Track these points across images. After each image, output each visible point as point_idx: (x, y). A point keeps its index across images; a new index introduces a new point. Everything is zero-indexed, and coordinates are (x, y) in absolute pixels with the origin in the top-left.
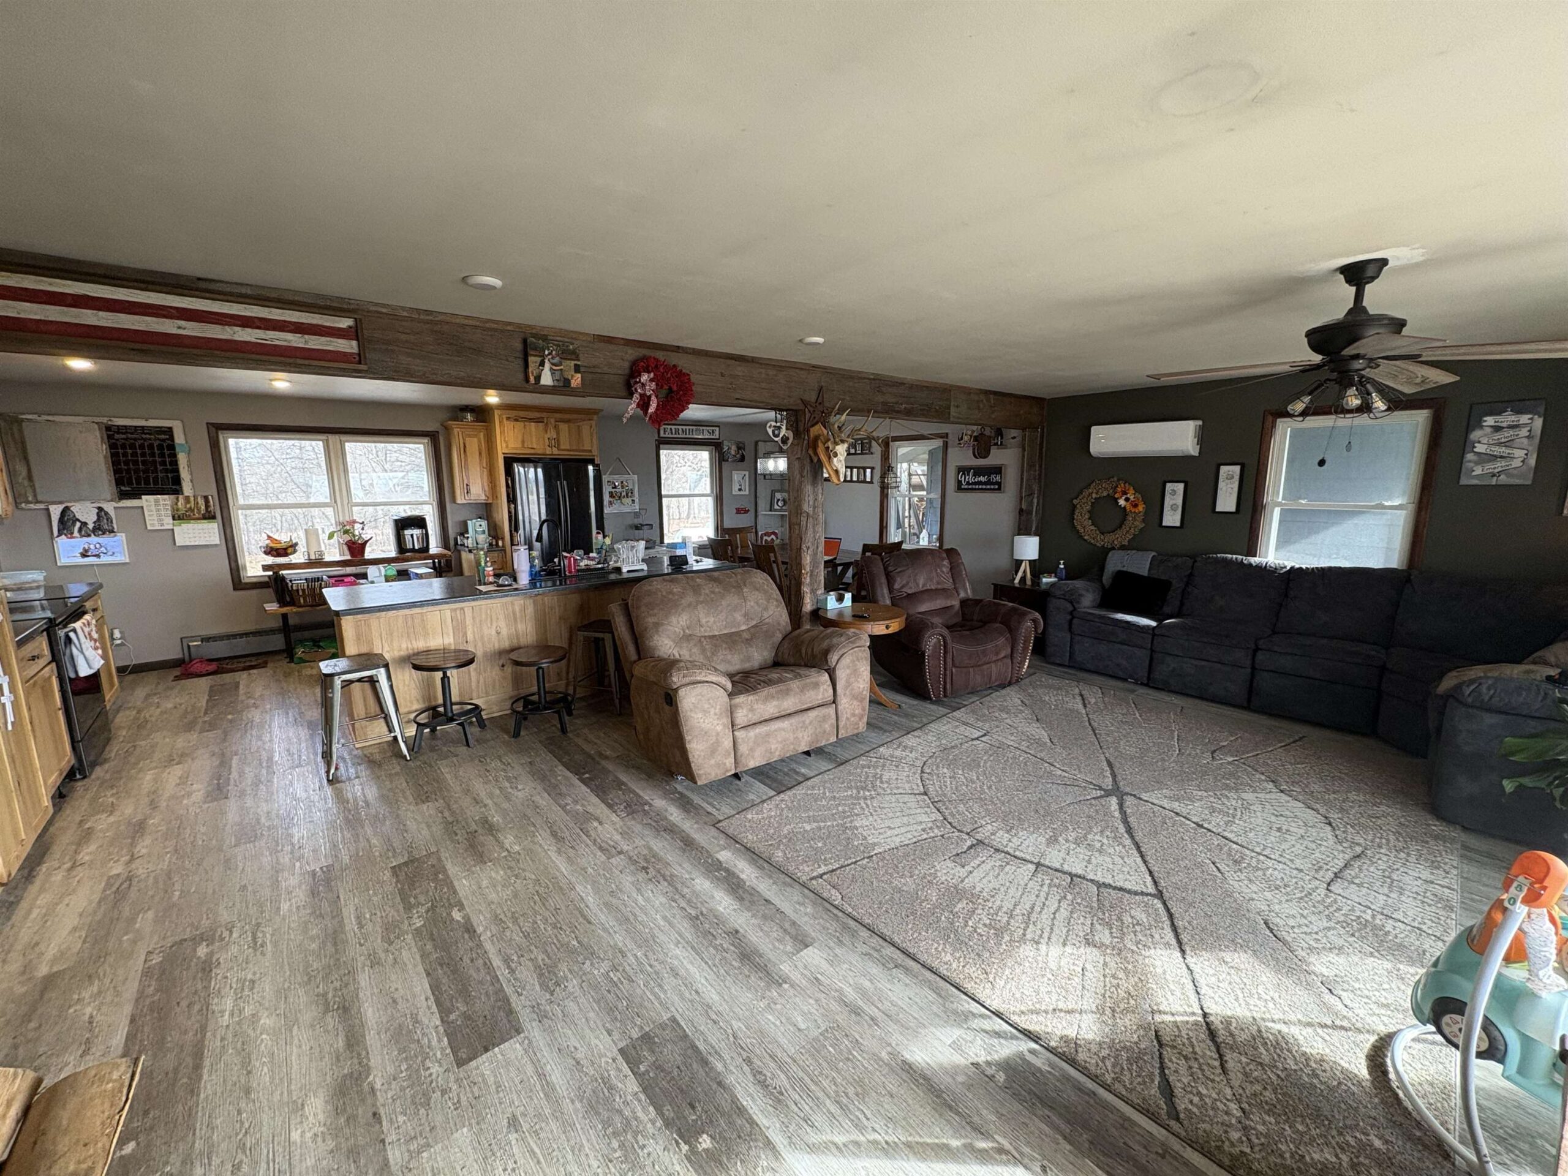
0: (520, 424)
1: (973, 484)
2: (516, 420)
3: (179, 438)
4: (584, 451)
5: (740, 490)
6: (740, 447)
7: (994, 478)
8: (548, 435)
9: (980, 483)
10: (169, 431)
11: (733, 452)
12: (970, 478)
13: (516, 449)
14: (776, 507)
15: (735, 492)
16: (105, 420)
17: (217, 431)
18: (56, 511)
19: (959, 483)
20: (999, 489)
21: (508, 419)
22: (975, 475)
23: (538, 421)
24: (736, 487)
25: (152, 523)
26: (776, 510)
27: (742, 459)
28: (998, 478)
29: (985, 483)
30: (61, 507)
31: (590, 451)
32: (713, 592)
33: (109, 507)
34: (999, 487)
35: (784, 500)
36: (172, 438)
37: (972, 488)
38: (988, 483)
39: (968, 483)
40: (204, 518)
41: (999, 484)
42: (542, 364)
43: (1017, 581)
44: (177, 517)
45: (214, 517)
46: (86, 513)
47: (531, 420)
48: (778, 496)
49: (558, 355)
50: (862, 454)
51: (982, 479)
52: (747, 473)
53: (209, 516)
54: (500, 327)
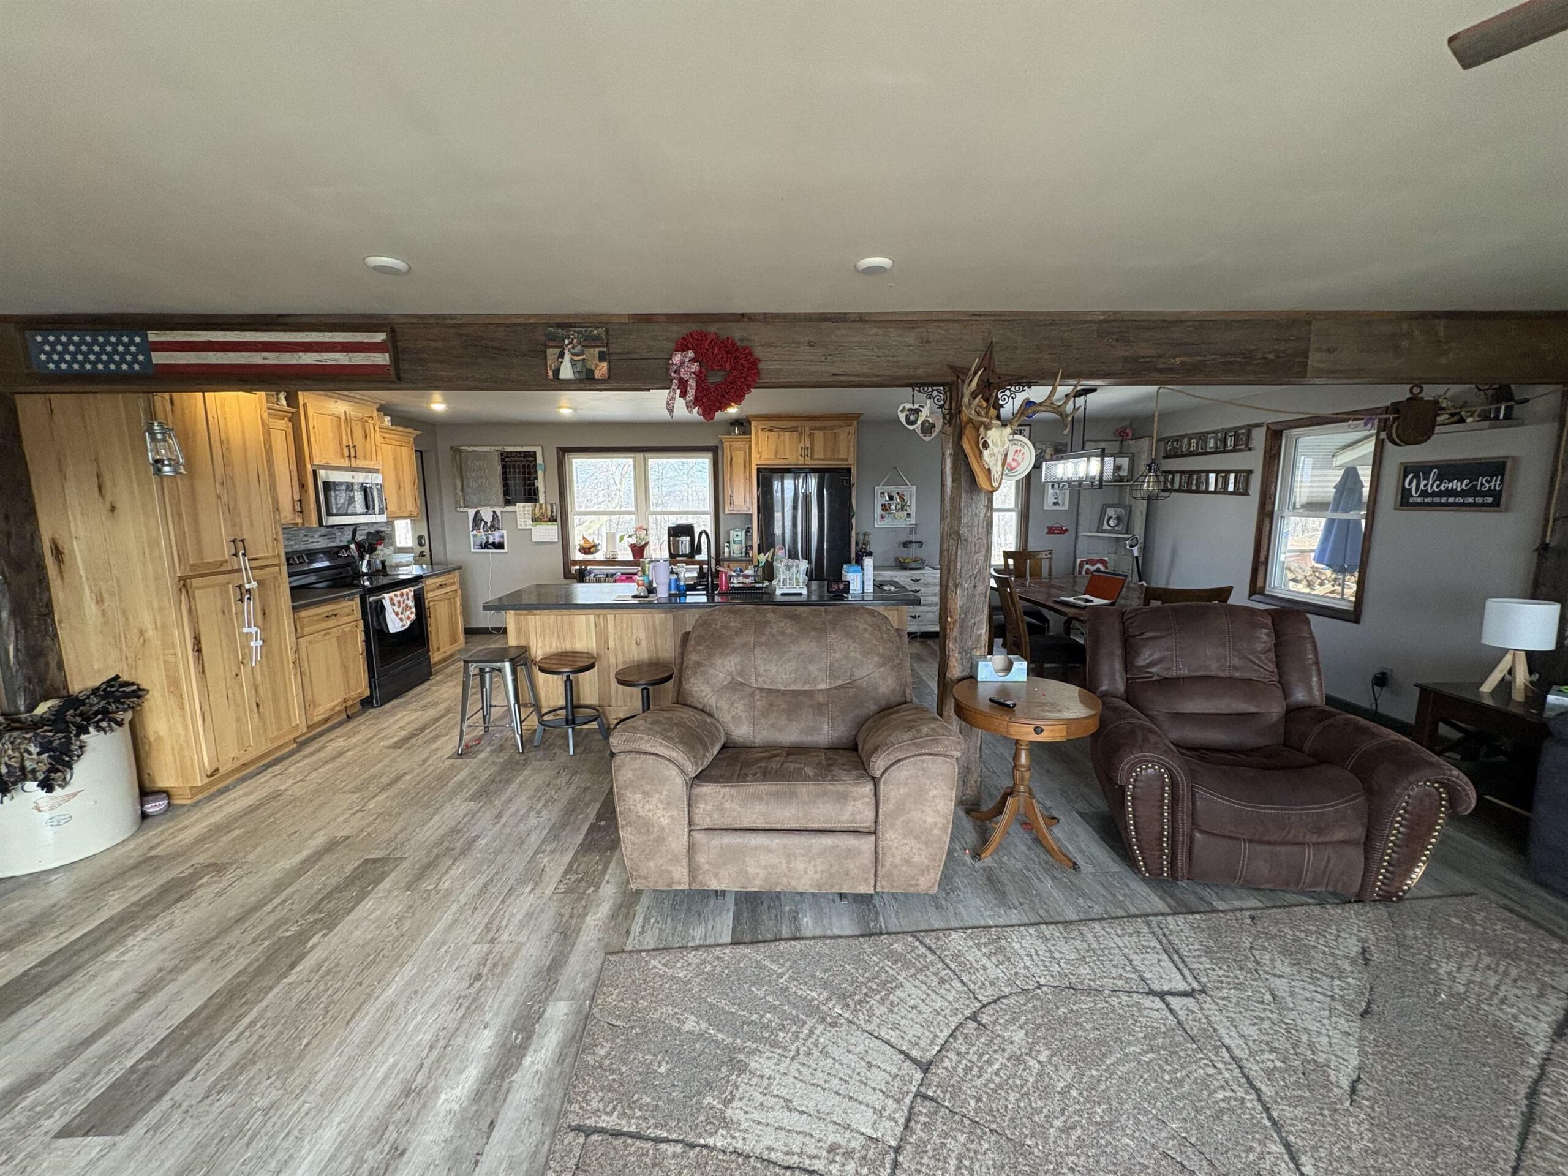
0: (774, 435)
1: (1434, 494)
2: (771, 430)
3: (539, 460)
4: (838, 459)
7: (1487, 484)
8: (802, 445)
9: (1453, 493)
10: (533, 455)
12: (1431, 484)
13: (769, 459)
15: (1049, 506)
16: (500, 448)
17: (564, 451)
18: (471, 513)
19: (1405, 493)
20: (1496, 504)
21: (763, 430)
22: (1440, 478)
23: (792, 430)
24: (1049, 500)
25: (521, 524)
26: (1105, 531)
28: (1495, 483)
29: (1463, 493)
30: (474, 511)
31: (846, 460)
32: (783, 633)
33: (498, 510)
34: (1496, 501)
35: (1118, 518)
36: (535, 460)
37: (1432, 502)
38: (1472, 492)
39: (1424, 494)
40: (550, 521)
41: (1497, 496)
42: (562, 355)
43: (1487, 687)
44: (535, 520)
45: (555, 521)
46: (487, 515)
47: (785, 429)
49: (579, 343)
50: (1234, 450)
51: (1456, 485)
53: (552, 520)
54: (522, 321)
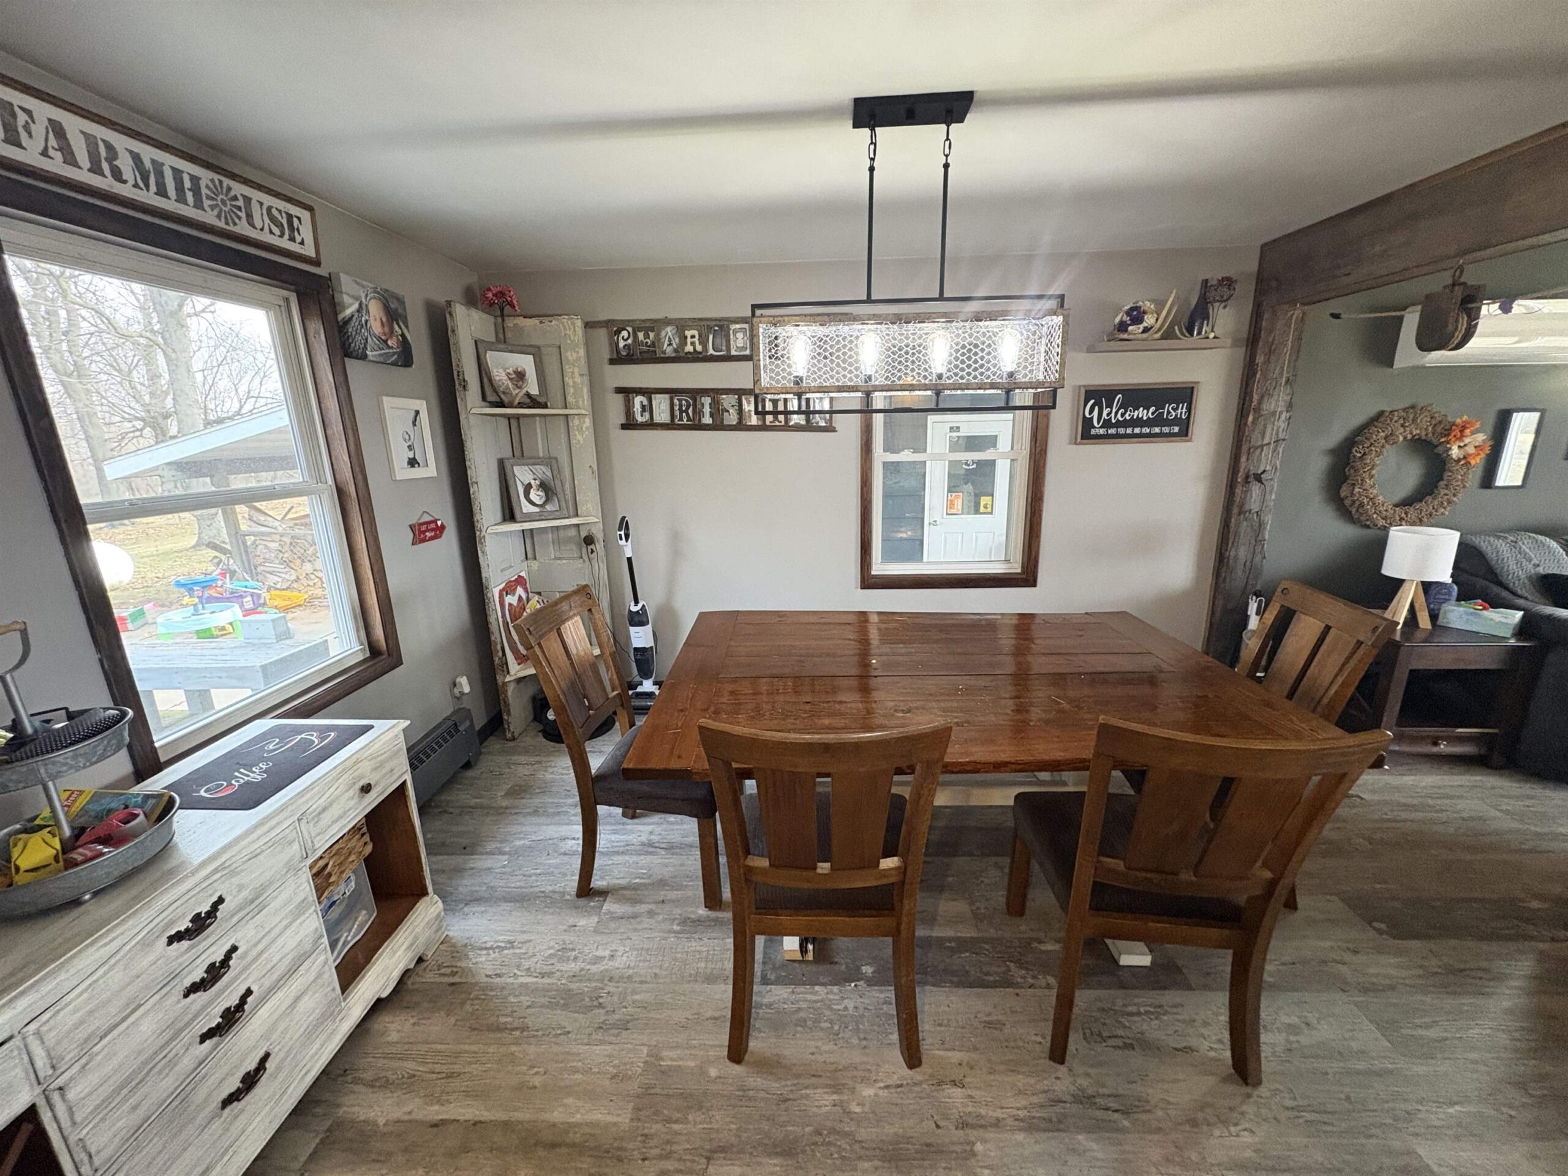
1: (1118, 424)
5: (413, 463)
6: (394, 315)
7: (1171, 411)
9: (1138, 422)
11: (376, 328)
12: (1115, 413)
14: (527, 508)
15: (403, 473)
19: (1087, 423)
20: (1182, 433)
24: (400, 454)
26: (530, 518)
27: (405, 358)
28: (1182, 411)
29: (1149, 423)
34: (1184, 430)
35: (543, 486)
37: (1116, 432)
38: (1158, 421)
39: (1107, 424)
41: (1182, 423)
48: (523, 475)
51: (1142, 413)
52: (421, 405)
